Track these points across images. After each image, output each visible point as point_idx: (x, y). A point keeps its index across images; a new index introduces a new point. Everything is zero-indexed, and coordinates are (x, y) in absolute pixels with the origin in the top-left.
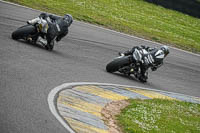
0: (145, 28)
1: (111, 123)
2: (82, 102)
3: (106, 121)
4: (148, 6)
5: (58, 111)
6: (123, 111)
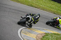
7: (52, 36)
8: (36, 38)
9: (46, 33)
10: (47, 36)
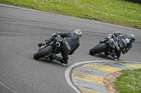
0: (128, 20)
1: (111, 88)
2: (89, 75)
3: (107, 87)
4: (129, 5)
5: (72, 82)
6: (119, 79)
7: (137, 76)
8: (104, 83)
9: (123, 71)
10: (127, 76)
